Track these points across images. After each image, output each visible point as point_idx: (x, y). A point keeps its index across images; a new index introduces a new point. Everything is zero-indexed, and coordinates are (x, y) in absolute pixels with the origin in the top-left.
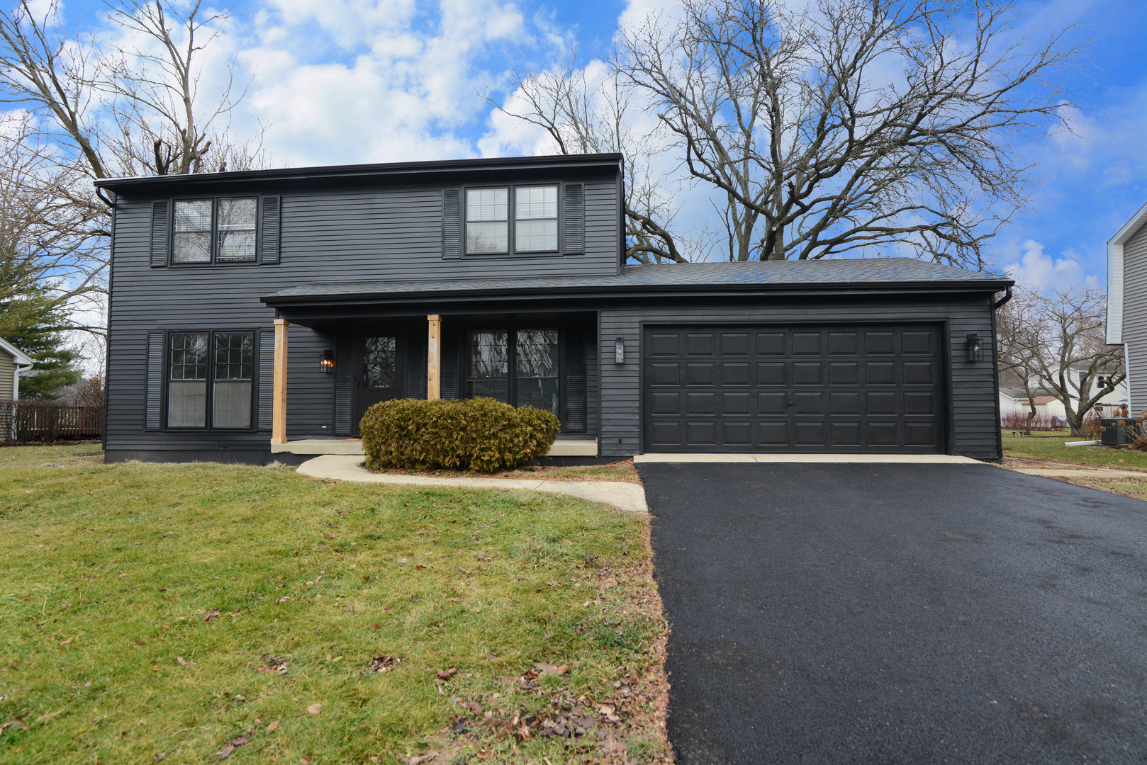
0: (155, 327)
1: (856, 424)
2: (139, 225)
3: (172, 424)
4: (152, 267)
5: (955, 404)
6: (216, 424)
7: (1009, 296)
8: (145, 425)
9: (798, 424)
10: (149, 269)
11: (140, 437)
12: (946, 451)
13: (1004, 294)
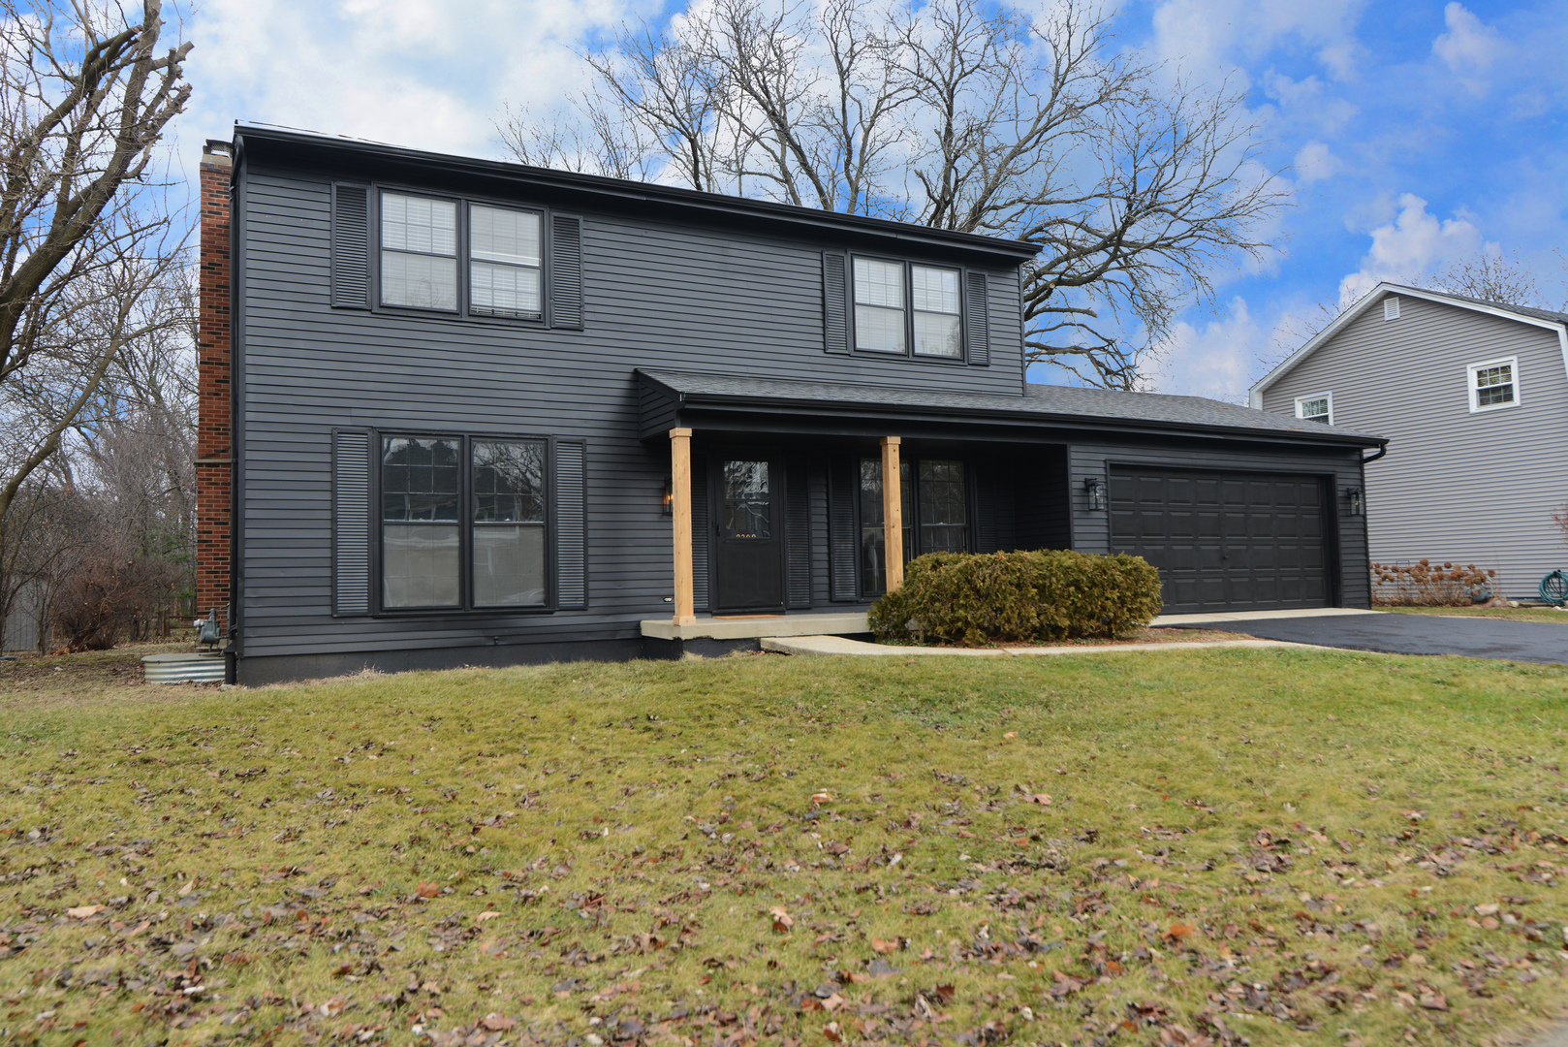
0: (347, 421)
1: (1272, 579)
2: (301, 222)
3: (390, 602)
4: (333, 308)
5: (1344, 557)
6: (480, 602)
7: (1383, 453)
8: (334, 605)
9: (1233, 580)
10: (327, 309)
11: (322, 630)
12: (1335, 604)
13: (1377, 450)
